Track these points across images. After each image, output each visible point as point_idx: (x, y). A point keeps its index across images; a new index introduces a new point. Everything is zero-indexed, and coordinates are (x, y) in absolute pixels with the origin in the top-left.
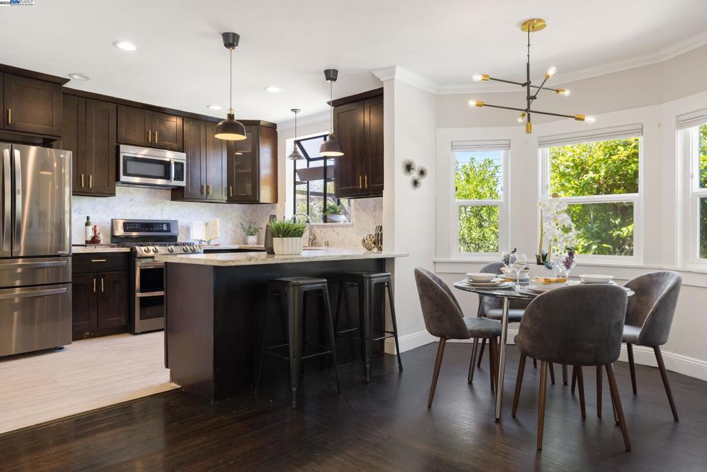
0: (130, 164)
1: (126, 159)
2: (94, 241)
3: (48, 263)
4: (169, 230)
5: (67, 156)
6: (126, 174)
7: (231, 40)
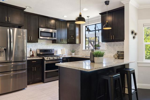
1: (41, 32)
3: (20, 63)
4: (52, 52)
5: (25, 31)
6: (41, 36)
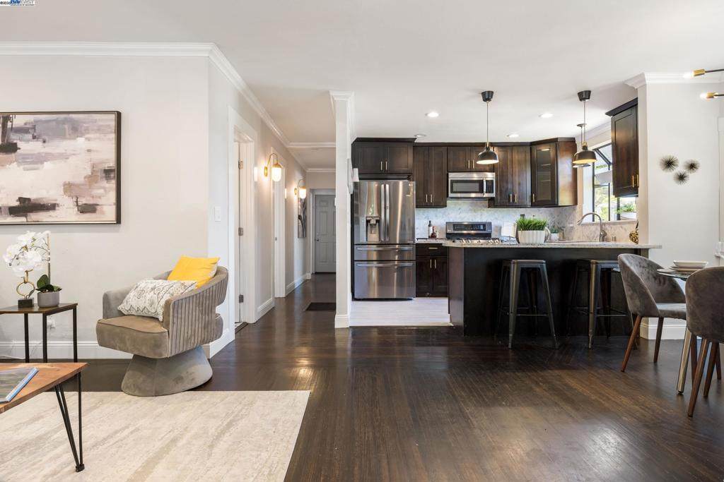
0: (455, 185)
1: (453, 182)
2: (433, 236)
4: (484, 230)
5: (413, 184)
6: (452, 192)
7: (487, 96)
